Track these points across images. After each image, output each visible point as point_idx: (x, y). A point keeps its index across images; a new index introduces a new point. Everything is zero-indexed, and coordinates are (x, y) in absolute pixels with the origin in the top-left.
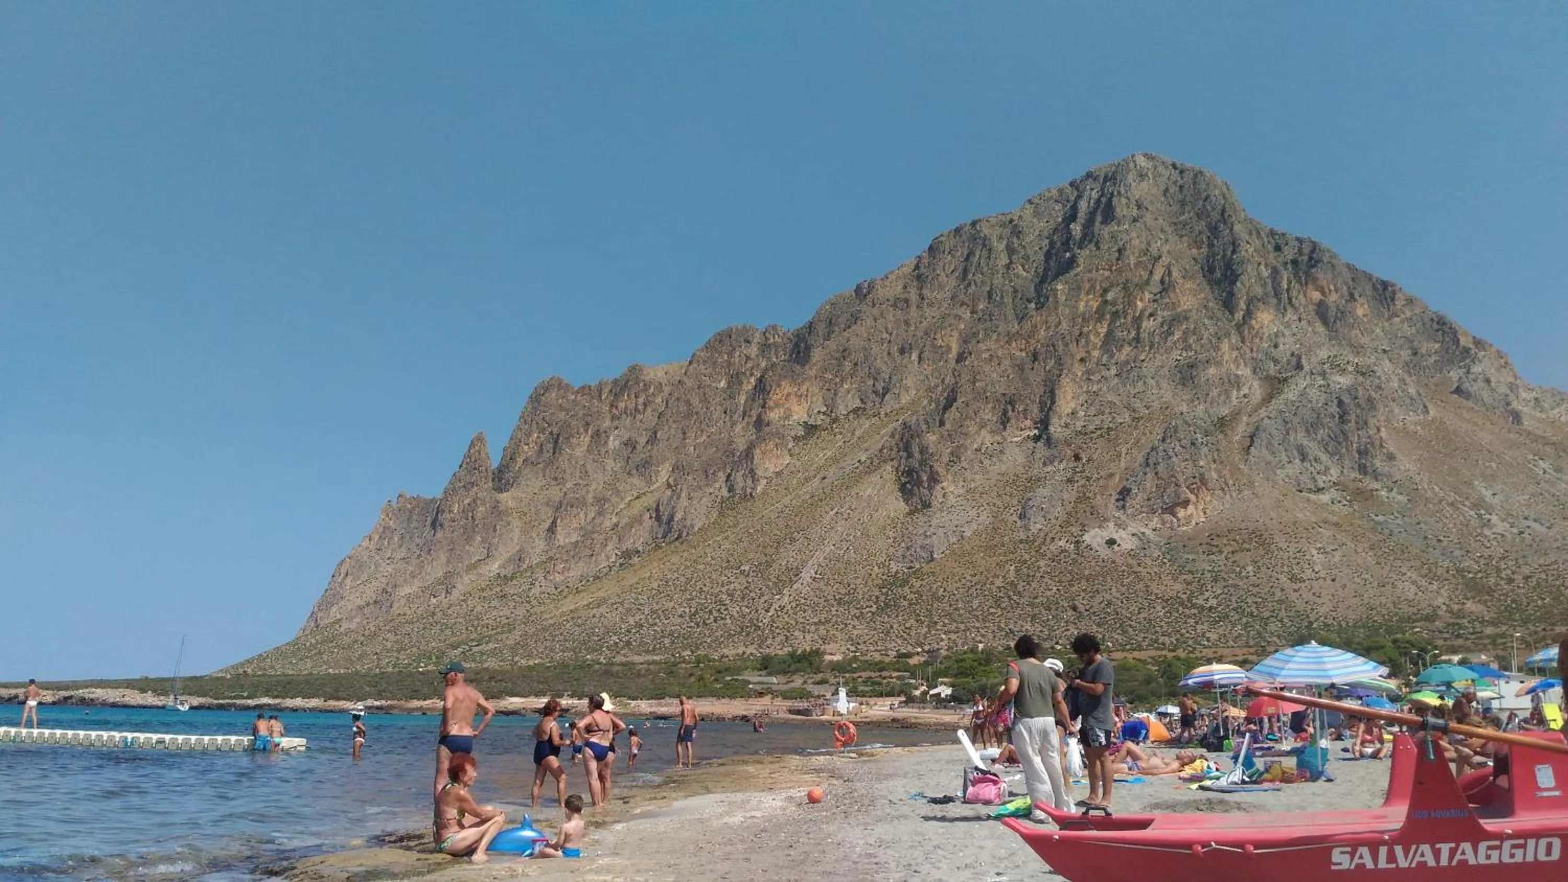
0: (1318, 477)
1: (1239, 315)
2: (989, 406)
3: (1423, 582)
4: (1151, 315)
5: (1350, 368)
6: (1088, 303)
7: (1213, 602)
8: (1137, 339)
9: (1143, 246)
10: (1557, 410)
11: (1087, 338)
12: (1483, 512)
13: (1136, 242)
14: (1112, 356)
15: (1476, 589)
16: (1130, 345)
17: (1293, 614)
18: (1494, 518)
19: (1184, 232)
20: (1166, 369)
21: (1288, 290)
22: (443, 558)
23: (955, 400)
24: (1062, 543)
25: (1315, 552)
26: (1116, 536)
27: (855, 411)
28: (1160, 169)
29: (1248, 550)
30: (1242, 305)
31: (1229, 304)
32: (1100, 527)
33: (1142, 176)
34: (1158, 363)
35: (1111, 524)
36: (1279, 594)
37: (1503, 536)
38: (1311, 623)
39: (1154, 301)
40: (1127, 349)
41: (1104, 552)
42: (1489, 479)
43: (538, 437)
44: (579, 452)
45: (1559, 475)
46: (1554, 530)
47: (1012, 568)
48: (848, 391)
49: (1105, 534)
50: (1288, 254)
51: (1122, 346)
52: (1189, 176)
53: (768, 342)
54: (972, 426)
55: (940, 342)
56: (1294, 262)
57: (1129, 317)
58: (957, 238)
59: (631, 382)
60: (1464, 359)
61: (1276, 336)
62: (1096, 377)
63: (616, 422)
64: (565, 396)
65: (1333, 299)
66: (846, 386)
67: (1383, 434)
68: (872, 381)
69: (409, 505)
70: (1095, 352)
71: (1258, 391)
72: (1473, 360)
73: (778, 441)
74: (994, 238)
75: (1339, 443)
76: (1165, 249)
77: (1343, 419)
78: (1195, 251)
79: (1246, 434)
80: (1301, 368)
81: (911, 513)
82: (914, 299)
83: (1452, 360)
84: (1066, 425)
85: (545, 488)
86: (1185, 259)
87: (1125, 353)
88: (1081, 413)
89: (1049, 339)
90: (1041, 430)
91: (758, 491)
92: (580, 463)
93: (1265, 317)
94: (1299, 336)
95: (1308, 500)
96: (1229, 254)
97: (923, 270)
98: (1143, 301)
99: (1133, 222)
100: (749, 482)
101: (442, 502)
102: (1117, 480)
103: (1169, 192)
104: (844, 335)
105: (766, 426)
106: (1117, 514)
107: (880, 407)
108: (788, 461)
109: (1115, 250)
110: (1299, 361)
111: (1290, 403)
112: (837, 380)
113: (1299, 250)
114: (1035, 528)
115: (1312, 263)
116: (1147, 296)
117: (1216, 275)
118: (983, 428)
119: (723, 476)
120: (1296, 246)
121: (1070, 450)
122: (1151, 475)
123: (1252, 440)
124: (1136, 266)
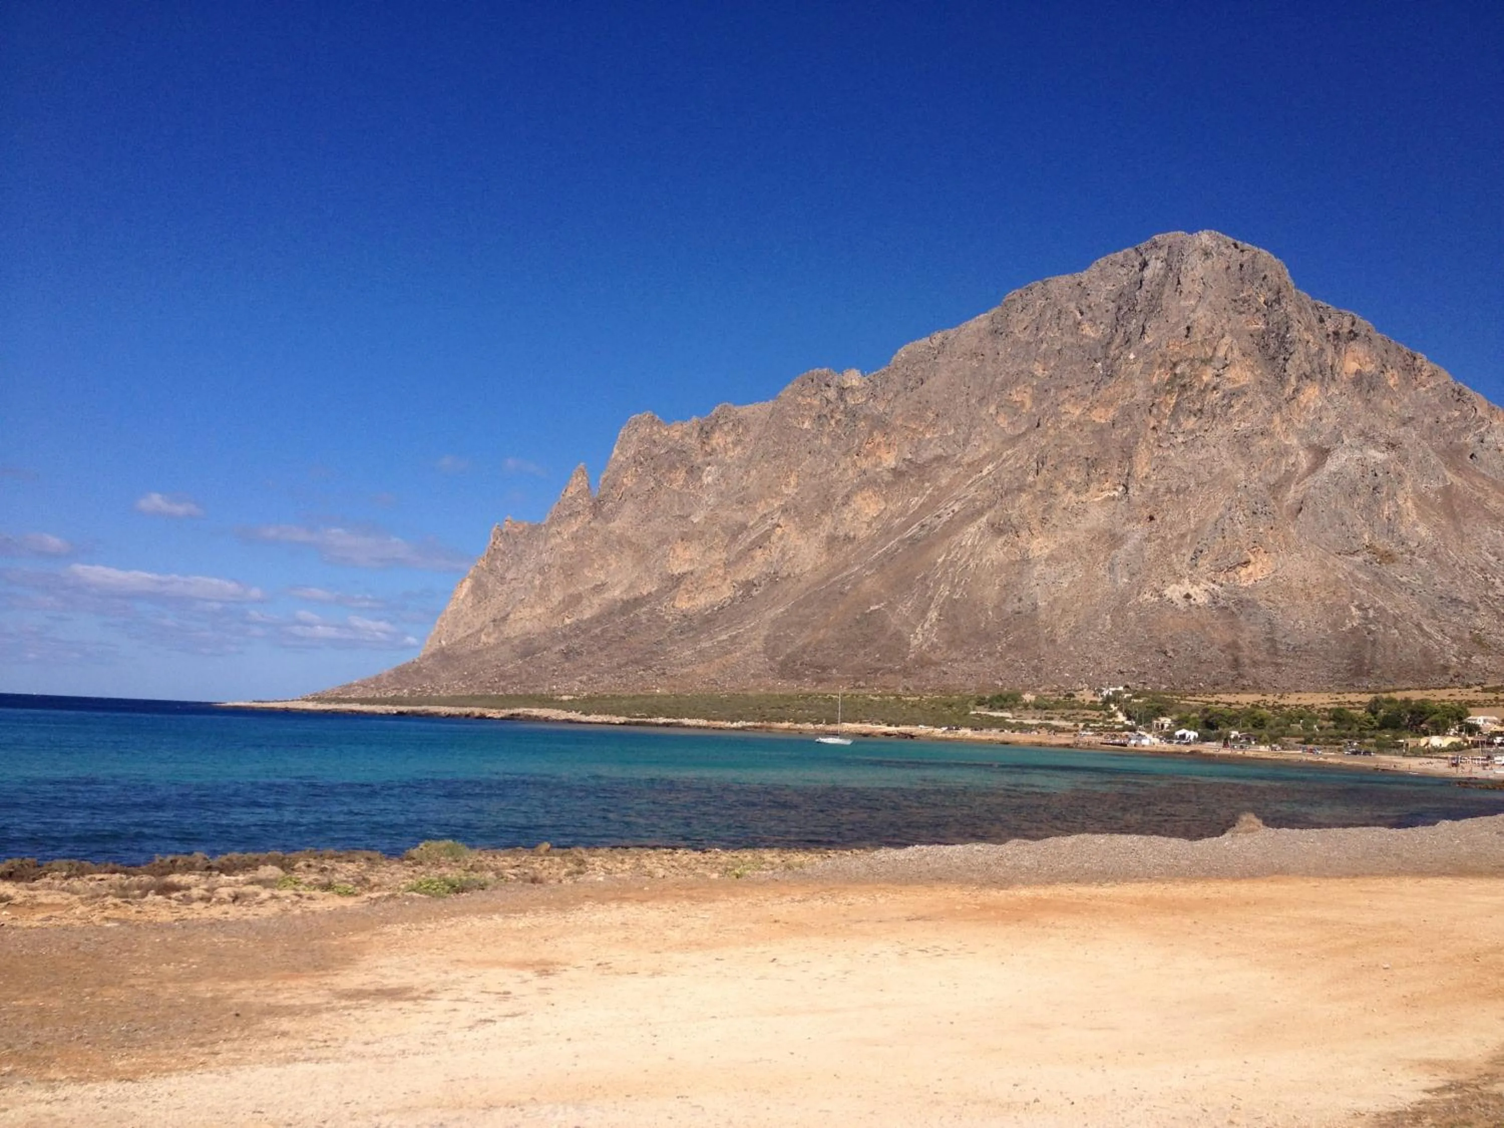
0: (1353, 541)
1: (1289, 391)
2: (1074, 469)
4: (1215, 388)
5: (1383, 440)
6: (1161, 376)
8: (1201, 411)
9: (1209, 325)
11: (1159, 409)
12: (1488, 576)
13: (1202, 320)
14: (1180, 426)
16: (1195, 415)
19: (1242, 309)
20: (1226, 439)
21: (1333, 367)
25: (1353, 609)
26: (1191, 592)
27: (938, 458)
28: (1223, 248)
30: (1293, 382)
31: (1282, 381)
32: (1177, 583)
33: (1206, 254)
34: (1219, 433)
35: (1186, 581)
39: (1217, 376)
40: (1193, 419)
41: (1183, 605)
44: (677, 486)
48: (930, 441)
49: (1182, 589)
50: (1330, 327)
51: (1189, 417)
52: (1246, 256)
53: (846, 386)
54: (1060, 487)
55: (1015, 397)
56: (1336, 333)
57: (1196, 390)
58: (1029, 297)
59: (721, 422)
60: (1479, 427)
61: (1320, 410)
62: (1165, 444)
63: (709, 458)
64: (659, 432)
65: (1369, 368)
66: (928, 436)
67: (1410, 504)
68: (952, 432)
69: (516, 530)
70: (1165, 422)
71: (1304, 460)
72: (1487, 430)
73: (876, 489)
74: (1064, 299)
75: (1373, 511)
76: (1227, 327)
77: (1376, 490)
78: (1252, 327)
79: (1295, 501)
80: (1342, 442)
81: (1011, 563)
82: (989, 354)
83: (1468, 428)
84: (1142, 489)
85: (647, 520)
86: (1245, 338)
87: (1191, 423)
88: (1153, 477)
89: (1124, 409)
90: (1121, 493)
91: (861, 534)
92: (678, 497)
93: (1311, 393)
94: (1340, 409)
95: (1346, 562)
96: (1282, 333)
97: (997, 326)
98: (1207, 375)
99: (1198, 298)
100: (852, 525)
101: (548, 528)
102: (1188, 541)
103: (1230, 271)
104: (925, 386)
105: (864, 474)
106: (1191, 572)
107: (962, 457)
108: (883, 507)
109: (1183, 326)
110: (1340, 434)
111: (1332, 475)
112: (920, 429)
113: (1341, 323)
114: (1121, 581)
115: (1352, 336)
116: (1211, 371)
117: (1271, 352)
118: (1069, 488)
119: (826, 519)
120: (1338, 320)
121: (1146, 512)
122: (1219, 539)
123: (1299, 507)
124: (1203, 342)
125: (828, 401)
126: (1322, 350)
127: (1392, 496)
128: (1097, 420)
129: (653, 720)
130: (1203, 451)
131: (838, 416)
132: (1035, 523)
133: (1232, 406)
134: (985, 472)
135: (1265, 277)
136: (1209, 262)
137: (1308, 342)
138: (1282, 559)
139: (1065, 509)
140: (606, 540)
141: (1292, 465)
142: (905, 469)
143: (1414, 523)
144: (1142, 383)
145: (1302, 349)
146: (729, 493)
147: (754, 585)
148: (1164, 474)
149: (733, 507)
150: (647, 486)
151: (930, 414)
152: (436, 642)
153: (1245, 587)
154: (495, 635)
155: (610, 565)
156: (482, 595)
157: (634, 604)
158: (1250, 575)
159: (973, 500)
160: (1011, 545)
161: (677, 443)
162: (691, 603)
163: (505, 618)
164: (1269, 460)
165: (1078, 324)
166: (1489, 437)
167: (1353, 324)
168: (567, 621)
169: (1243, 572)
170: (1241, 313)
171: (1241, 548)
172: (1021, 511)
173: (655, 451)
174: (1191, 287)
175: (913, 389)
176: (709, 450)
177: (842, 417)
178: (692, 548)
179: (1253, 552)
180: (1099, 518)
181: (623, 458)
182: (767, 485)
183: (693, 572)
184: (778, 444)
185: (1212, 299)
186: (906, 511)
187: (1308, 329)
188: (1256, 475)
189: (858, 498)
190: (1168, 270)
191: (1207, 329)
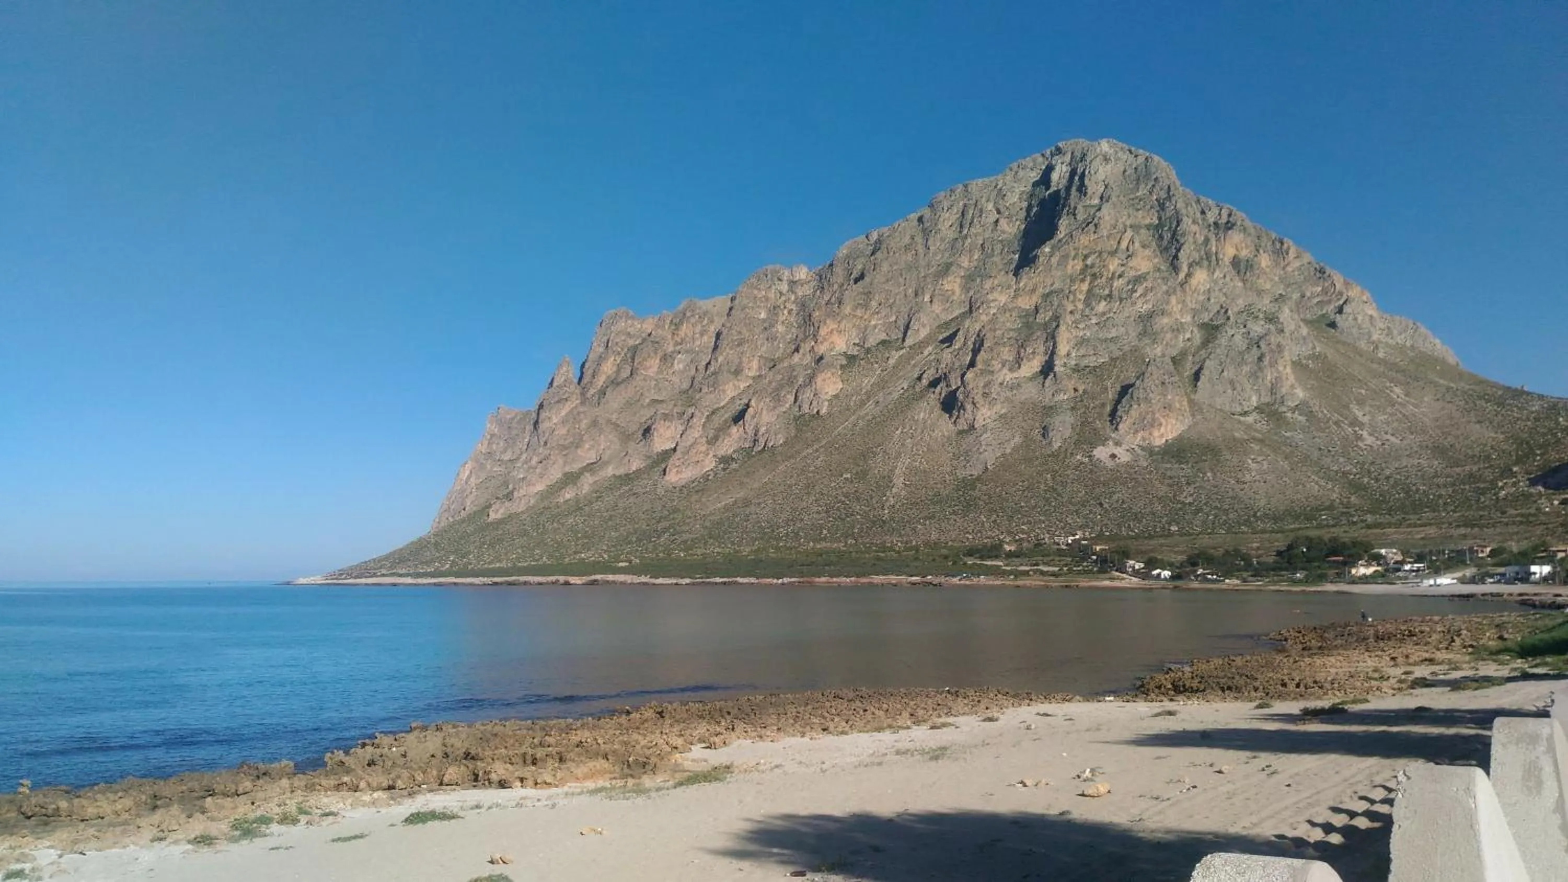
0: (1244, 403)
1: (1182, 276)
2: (1007, 349)
3: (1323, 483)
4: (1120, 276)
5: (1261, 316)
6: (1075, 266)
7: (1190, 500)
8: (1110, 296)
9: (1113, 222)
10: (1403, 336)
11: (1075, 295)
12: (1357, 429)
13: (1107, 218)
14: (1092, 309)
15: (1356, 487)
16: (1105, 300)
17: (1243, 506)
18: (1365, 434)
19: (1138, 207)
20: (1132, 319)
21: (1216, 253)
22: (561, 461)
23: (982, 344)
24: (1078, 457)
25: (1250, 461)
26: (1116, 452)
27: (883, 342)
28: (1120, 154)
29: (1206, 461)
30: (1185, 269)
31: (1175, 268)
32: (1104, 445)
33: (1106, 159)
34: (1126, 315)
35: (1110, 442)
36: (1231, 494)
37: (1371, 446)
38: (1256, 513)
39: (1122, 265)
40: (1103, 303)
41: (1110, 464)
42: (1361, 403)
43: (615, 360)
44: (652, 372)
45: (1407, 399)
46: (1405, 442)
47: (1049, 476)
48: (875, 327)
49: (1108, 450)
50: (1211, 217)
51: (1100, 301)
52: (1141, 160)
53: (795, 279)
54: (996, 365)
55: (947, 287)
56: (1215, 224)
57: (1104, 278)
58: (953, 198)
59: (688, 315)
60: (1339, 299)
61: (1209, 290)
62: (1081, 326)
63: (678, 348)
64: (632, 325)
65: (1244, 253)
66: (873, 323)
67: (1289, 370)
68: (894, 318)
69: (508, 417)
70: (1080, 306)
71: (1198, 336)
72: (1345, 303)
73: (834, 370)
74: (984, 200)
75: (1257, 377)
76: (1128, 223)
77: (1260, 359)
78: (1147, 221)
79: (1193, 371)
80: (1228, 318)
81: (960, 432)
82: (921, 249)
83: (1329, 302)
84: (1065, 365)
85: (629, 404)
86: (1143, 231)
87: (1102, 306)
88: (1074, 354)
89: (1046, 296)
90: (1047, 369)
91: (824, 411)
92: (654, 383)
93: (1201, 277)
94: (1224, 290)
95: (1240, 422)
96: (1174, 226)
97: (927, 225)
98: (1113, 265)
99: (1101, 198)
100: (815, 403)
101: (538, 414)
102: (1108, 409)
103: (1127, 173)
104: (867, 279)
105: (821, 358)
106: (1113, 435)
107: (904, 340)
108: (841, 386)
109: (1091, 223)
110: (1226, 312)
111: (1223, 347)
112: (866, 317)
113: (1220, 214)
114: (1056, 445)
115: (1229, 226)
116: (1116, 262)
117: (1165, 243)
118: (1004, 366)
119: (791, 398)
120: (1217, 212)
121: (1071, 385)
122: (1135, 406)
123: (1197, 376)
124: (1108, 237)
125: (781, 293)
126: (1207, 241)
127: (1273, 364)
128: (1023, 307)
130: (1114, 330)
131: (789, 306)
132: (979, 398)
133: (1136, 291)
134: (926, 353)
135: (1156, 179)
136: (1109, 167)
137: (1195, 234)
138: (1188, 421)
139: (1001, 384)
140: (595, 423)
141: (1188, 339)
142: (856, 353)
143: (1292, 387)
144: (1059, 273)
145: (1191, 240)
146: (699, 378)
147: (733, 459)
148: (1082, 352)
149: (705, 390)
150: (625, 373)
151: (874, 304)
152: (444, 519)
153: (1159, 447)
154: (501, 511)
155: (599, 445)
156: (483, 476)
157: (627, 478)
158: (1162, 436)
159: (919, 378)
160: (958, 417)
161: (650, 335)
162: (679, 476)
163: (509, 497)
164: (1169, 336)
165: (997, 221)
166: (1347, 309)
167: (1230, 215)
168: (568, 496)
169: (1156, 433)
170: (1138, 210)
171: (1153, 413)
172: (965, 387)
173: (631, 342)
174: (1094, 187)
175: (856, 281)
176: (679, 340)
177: (793, 307)
178: (673, 428)
179: (1164, 417)
180: (1030, 392)
181: (601, 349)
182: (733, 370)
183: (675, 450)
184: (740, 333)
185: (1114, 199)
186: (861, 390)
187: (1194, 222)
188: (1159, 349)
189: (819, 380)
190: (1073, 173)
191: (1111, 225)
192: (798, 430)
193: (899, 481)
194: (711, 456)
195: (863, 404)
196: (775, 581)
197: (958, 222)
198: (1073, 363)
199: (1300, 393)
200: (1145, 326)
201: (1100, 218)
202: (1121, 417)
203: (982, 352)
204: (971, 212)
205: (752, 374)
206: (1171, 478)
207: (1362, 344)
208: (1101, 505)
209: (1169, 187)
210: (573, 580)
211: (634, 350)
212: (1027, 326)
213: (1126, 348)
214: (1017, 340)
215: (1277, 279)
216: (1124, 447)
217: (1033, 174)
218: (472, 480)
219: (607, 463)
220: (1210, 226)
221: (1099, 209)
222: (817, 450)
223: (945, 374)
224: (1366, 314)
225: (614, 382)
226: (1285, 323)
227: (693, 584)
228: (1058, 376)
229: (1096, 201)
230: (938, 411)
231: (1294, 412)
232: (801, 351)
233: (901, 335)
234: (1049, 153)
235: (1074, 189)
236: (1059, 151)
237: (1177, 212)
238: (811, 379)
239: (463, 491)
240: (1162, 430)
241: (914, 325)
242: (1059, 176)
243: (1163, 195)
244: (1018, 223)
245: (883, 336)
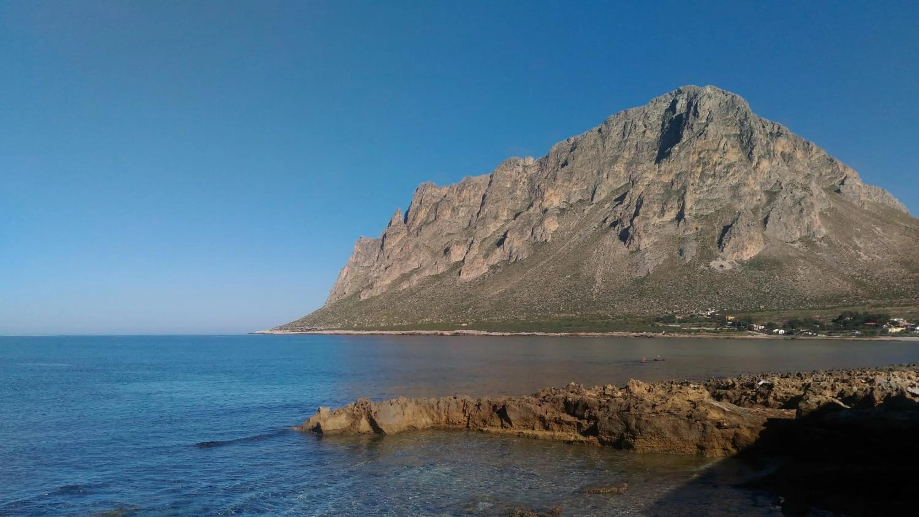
0: (793, 236)
1: (754, 164)
2: (656, 205)
3: (841, 281)
4: (720, 164)
5: (800, 186)
6: (694, 158)
7: (767, 291)
8: (714, 175)
9: (715, 133)
10: (877, 197)
11: (694, 175)
12: (857, 251)
13: (712, 131)
14: (704, 182)
15: (860, 284)
16: (712, 177)
17: (798, 294)
18: (862, 254)
19: (729, 124)
20: (727, 188)
21: (773, 151)
22: (398, 267)
23: (642, 202)
24: (702, 267)
25: (799, 270)
26: (723, 264)
27: (580, 201)
28: (717, 94)
29: (774, 269)
30: (756, 160)
31: (750, 159)
32: (716, 260)
33: (710, 97)
34: (723, 186)
35: (719, 258)
36: (790, 288)
37: (866, 261)
38: (805, 298)
39: (721, 158)
40: (710, 179)
41: (720, 270)
42: (858, 236)
43: (426, 211)
44: (447, 217)
45: (884, 234)
46: (885, 259)
47: (686, 277)
48: (575, 192)
49: (718, 263)
50: (768, 129)
51: (708, 178)
52: (729, 97)
53: (526, 165)
54: (650, 214)
55: (616, 169)
56: (771, 133)
57: (710, 165)
58: (618, 118)
59: (466, 185)
60: (841, 177)
61: (770, 172)
62: (698, 192)
63: (461, 204)
64: (435, 191)
65: (787, 150)
66: (574, 190)
67: (817, 217)
68: (586, 187)
69: (366, 242)
70: (697, 181)
71: (764, 198)
72: (845, 178)
73: (554, 217)
74: (637, 120)
75: (800, 222)
76: (723, 134)
77: (801, 211)
78: (734, 132)
79: (763, 218)
80: (782, 188)
81: (632, 252)
82: (600, 147)
83: (836, 178)
84: (690, 214)
85: (435, 235)
86: (732, 138)
87: (710, 181)
88: (694, 208)
89: (678, 175)
90: (680, 217)
91: (549, 240)
92: (448, 223)
93: (765, 164)
94: (778, 172)
95: (791, 247)
96: (749, 135)
97: (603, 134)
98: (716, 158)
99: (707, 119)
100: (544, 235)
101: (383, 241)
102: (717, 239)
103: (721, 105)
104: (570, 165)
105: (546, 210)
106: (721, 254)
107: (592, 199)
108: (558, 226)
109: (702, 133)
110: (780, 184)
111: (780, 205)
112: (570, 186)
113: (773, 128)
114: (688, 260)
115: (779, 135)
116: (717, 156)
117: (744, 145)
118: (655, 215)
119: (530, 233)
120: (772, 126)
121: (694, 225)
122: (733, 238)
123: (765, 221)
124: (712, 141)
125: (519, 173)
126: (768, 144)
127: (808, 214)
128: (664, 181)
129: (521, 333)
130: (717, 195)
131: (524, 180)
132: (641, 233)
133: (729, 172)
134: (606, 207)
135: (738, 108)
136: (711, 101)
137: (761, 139)
138: (762, 247)
139: (654, 225)
140: (417, 246)
141: (759, 200)
142: (565, 207)
143: (819, 227)
144: (685, 162)
145: (759, 143)
146: (474, 221)
147: (498, 267)
148: (699, 207)
149: (478, 227)
150: (432, 218)
151: (574, 179)
152: (333, 299)
153: (746, 261)
154: (367, 295)
155: (420, 258)
156: (354, 275)
157: (437, 277)
158: (748, 255)
159: (604, 221)
160: (630, 244)
161: (445, 196)
162: (468, 276)
163: (371, 286)
164: (748, 198)
165: (645, 132)
166: (846, 182)
167: (779, 128)
168: (405, 287)
169: (745, 253)
170: (728, 126)
171: (743, 242)
172: (633, 227)
173: (435, 201)
174: (703, 113)
175: (563, 166)
176: (461, 199)
177: (526, 180)
178: (462, 249)
179: (749, 244)
180: (671, 229)
181: (417, 205)
182: (493, 216)
183: (463, 261)
184: (497, 195)
185: (715, 120)
186: (570, 228)
187: (760, 133)
188: (743, 205)
189: (546, 222)
190: (689, 104)
191: (714, 135)
192: (535, 251)
193: (599, 280)
194: (485, 265)
195: (571, 236)
196: (556, 334)
197: (622, 133)
198: (694, 213)
199: (824, 231)
200: (734, 192)
201: (708, 131)
202: (725, 244)
203: (642, 207)
204: (629, 127)
205: (504, 218)
206: (755, 278)
207: (855, 202)
208: (718, 293)
209: (746, 113)
210: (445, 333)
211: (437, 205)
212: (667, 191)
213: (725, 205)
214: (662, 200)
215: (806, 164)
216: (728, 261)
217: (665, 105)
218: (348, 277)
219: (425, 268)
220: (767, 134)
221: (707, 126)
222: (548, 262)
223: (620, 219)
224: (857, 185)
225: (426, 223)
226: (813, 191)
227: (512, 336)
228: (687, 220)
229: (704, 121)
230: (617, 240)
231: (821, 242)
232: (534, 206)
233: (590, 197)
234: (674, 93)
235: (691, 114)
236: (680, 92)
237: (751, 127)
238: (541, 221)
239: (343, 284)
240: (748, 251)
241: (598, 191)
242: (681, 106)
243: (743, 117)
244: (657, 133)
245: (580, 197)
